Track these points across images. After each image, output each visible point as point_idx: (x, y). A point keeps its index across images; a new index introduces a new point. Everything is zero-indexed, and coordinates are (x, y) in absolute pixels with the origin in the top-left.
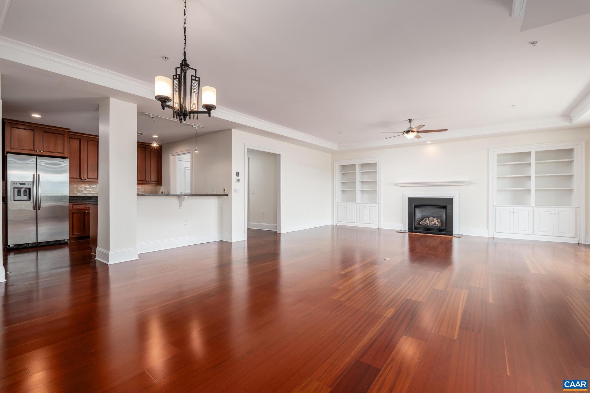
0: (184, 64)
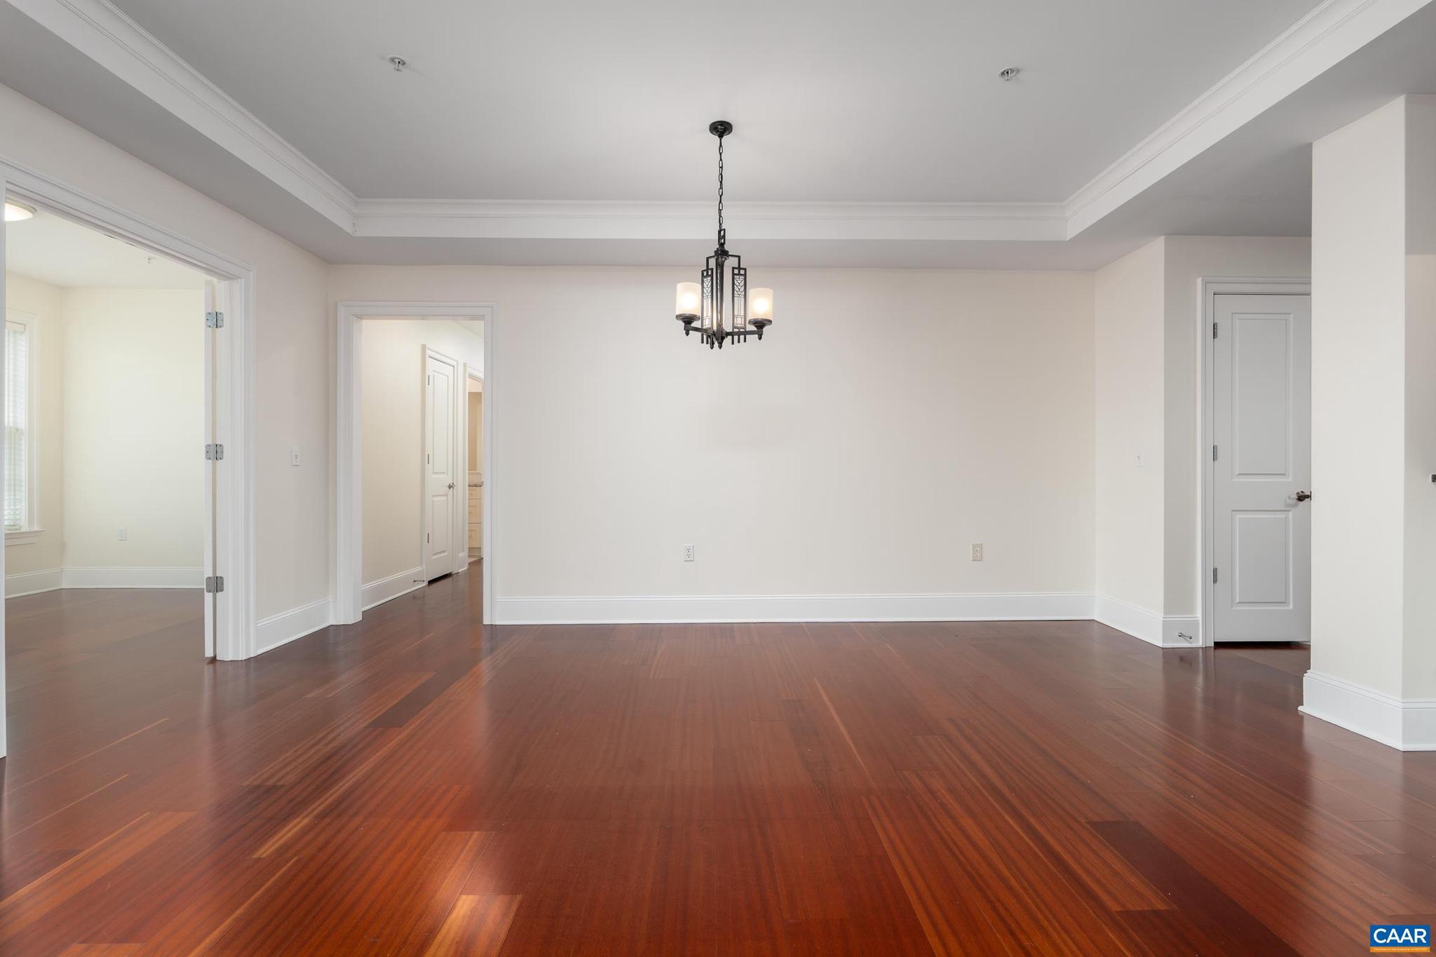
0: (722, 253)
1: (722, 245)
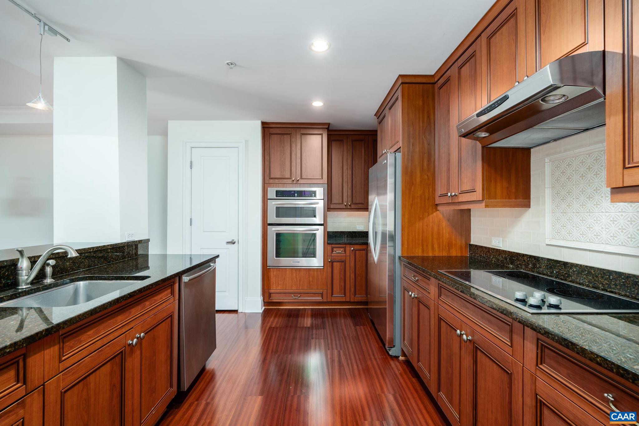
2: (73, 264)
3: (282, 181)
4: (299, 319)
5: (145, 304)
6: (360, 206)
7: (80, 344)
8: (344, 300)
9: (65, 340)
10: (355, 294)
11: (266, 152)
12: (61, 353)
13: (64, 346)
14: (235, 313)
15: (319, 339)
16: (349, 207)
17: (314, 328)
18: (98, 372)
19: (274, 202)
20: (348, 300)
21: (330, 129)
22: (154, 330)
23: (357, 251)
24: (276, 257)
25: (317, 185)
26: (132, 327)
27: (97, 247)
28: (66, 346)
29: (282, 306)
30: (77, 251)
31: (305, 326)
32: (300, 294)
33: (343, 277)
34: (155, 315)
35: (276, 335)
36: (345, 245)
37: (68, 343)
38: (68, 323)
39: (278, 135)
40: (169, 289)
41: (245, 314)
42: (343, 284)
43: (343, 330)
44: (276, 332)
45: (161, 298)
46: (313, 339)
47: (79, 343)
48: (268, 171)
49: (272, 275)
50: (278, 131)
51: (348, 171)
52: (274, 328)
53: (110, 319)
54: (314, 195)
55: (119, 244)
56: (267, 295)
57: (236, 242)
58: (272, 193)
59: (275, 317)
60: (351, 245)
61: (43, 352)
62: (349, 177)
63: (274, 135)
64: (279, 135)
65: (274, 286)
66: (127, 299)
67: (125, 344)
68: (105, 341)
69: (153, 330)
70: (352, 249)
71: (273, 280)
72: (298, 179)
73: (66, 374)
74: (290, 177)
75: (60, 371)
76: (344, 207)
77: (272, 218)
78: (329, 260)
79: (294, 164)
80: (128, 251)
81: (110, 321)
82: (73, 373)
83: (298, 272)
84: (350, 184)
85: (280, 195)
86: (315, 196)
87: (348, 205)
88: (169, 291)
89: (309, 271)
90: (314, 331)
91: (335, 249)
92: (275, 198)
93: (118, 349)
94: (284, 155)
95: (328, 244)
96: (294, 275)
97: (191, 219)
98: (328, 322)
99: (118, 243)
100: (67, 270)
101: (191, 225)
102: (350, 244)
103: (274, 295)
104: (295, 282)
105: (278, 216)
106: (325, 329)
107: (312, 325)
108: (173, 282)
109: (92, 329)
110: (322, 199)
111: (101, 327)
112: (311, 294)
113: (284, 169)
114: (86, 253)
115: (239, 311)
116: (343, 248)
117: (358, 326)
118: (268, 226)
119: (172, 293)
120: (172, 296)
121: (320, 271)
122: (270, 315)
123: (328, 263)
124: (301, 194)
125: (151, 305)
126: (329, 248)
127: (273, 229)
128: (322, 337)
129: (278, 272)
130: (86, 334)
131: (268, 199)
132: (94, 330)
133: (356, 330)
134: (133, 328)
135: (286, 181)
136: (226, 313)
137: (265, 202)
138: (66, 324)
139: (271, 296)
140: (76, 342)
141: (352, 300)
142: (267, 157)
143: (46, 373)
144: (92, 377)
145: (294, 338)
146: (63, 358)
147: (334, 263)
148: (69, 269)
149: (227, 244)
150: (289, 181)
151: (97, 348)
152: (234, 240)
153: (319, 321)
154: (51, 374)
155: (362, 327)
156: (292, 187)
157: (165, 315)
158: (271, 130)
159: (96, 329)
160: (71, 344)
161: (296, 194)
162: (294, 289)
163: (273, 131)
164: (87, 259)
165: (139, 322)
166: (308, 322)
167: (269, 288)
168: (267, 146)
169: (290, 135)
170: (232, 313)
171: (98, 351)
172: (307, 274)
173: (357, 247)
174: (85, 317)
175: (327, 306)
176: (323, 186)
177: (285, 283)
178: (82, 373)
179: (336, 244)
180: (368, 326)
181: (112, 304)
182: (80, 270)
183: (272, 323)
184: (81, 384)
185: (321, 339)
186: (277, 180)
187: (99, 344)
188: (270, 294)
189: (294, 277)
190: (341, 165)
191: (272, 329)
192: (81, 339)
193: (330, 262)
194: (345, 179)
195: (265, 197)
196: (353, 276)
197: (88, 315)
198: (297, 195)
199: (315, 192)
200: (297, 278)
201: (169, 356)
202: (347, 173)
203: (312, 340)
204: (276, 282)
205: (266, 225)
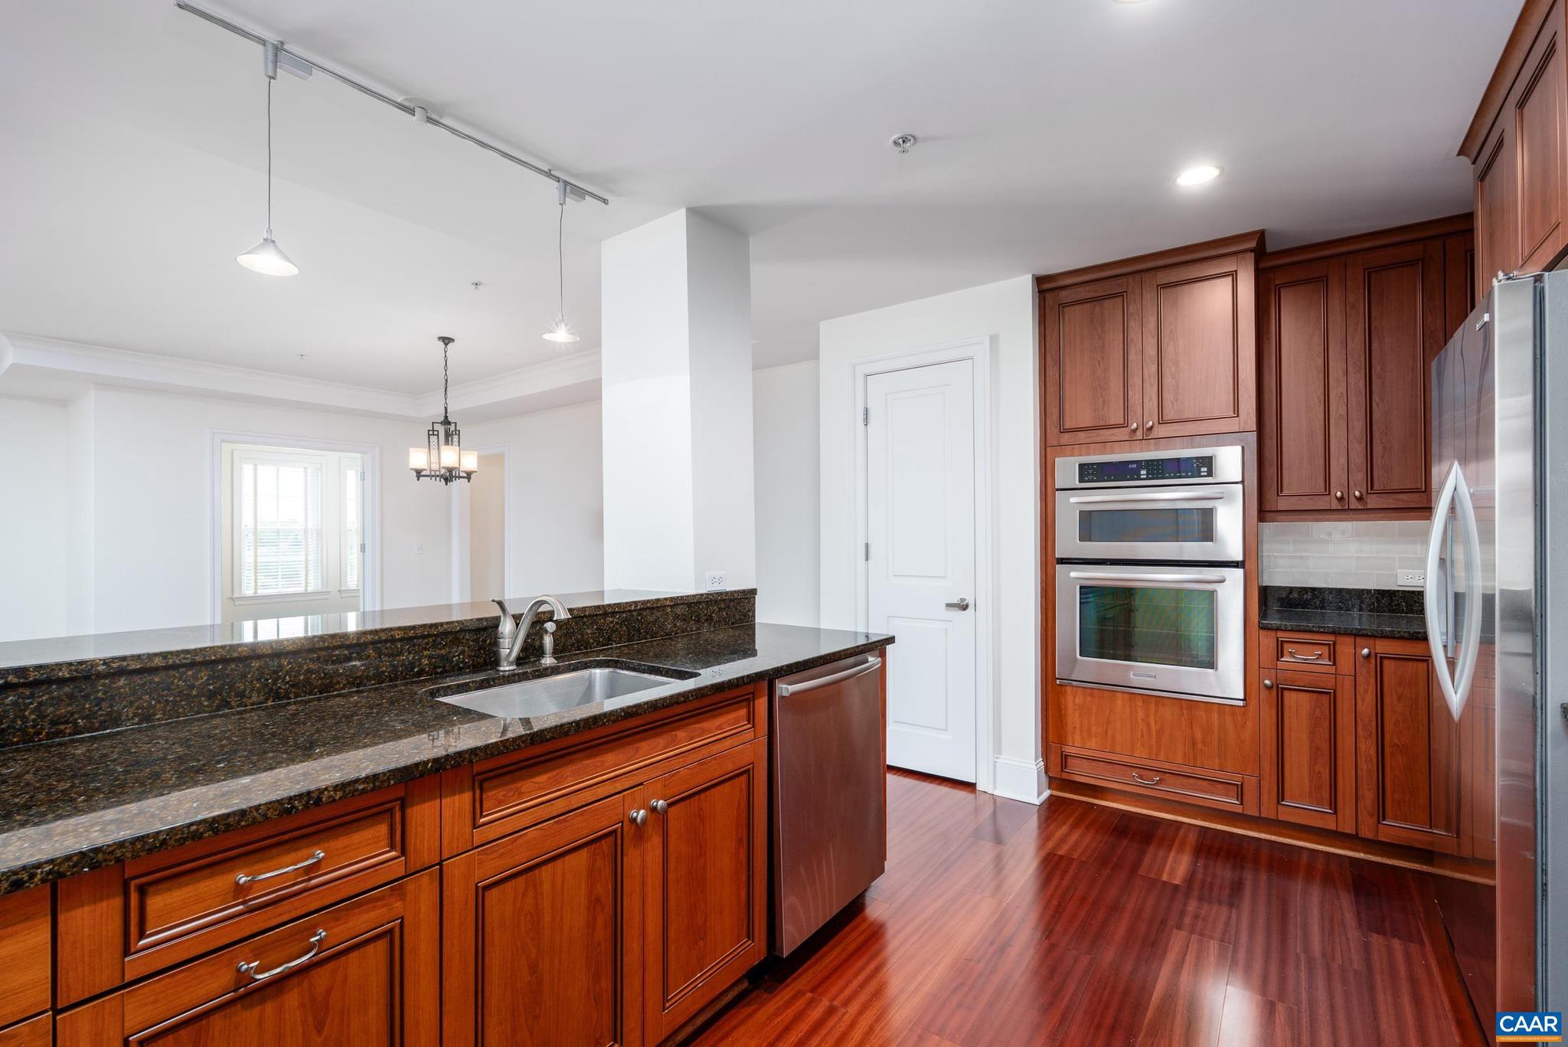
1: (446, 417)
2: (599, 633)
3: (1098, 435)
4: (1151, 849)
5: (676, 735)
6: (1405, 500)
7: (519, 798)
8: (1332, 826)
9: (485, 785)
10: (1381, 814)
11: (1049, 360)
12: (477, 809)
13: (484, 796)
14: (969, 789)
15: (1201, 934)
16: (1354, 504)
17: (1196, 893)
18: (559, 862)
19: (1075, 499)
20: (1349, 829)
21: (1270, 248)
22: (702, 798)
23: (1386, 663)
24: (1080, 655)
25: (1222, 438)
26: (640, 782)
27: (644, 602)
28: (489, 797)
29: (1102, 799)
30: (571, 610)
31: (1165, 878)
32: (1162, 774)
33: (1325, 747)
34: (701, 763)
35: (1062, 879)
36: (1332, 638)
37: (494, 792)
38: (481, 754)
39: (1085, 305)
40: (741, 708)
41: (995, 801)
42: (1328, 769)
43: (1306, 933)
44: (1065, 872)
45: (719, 728)
46: (1179, 928)
47: (516, 796)
48: (1055, 411)
49: (1070, 705)
50: (1083, 293)
51: (1352, 380)
52: (1062, 857)
53: (589, 757)
54: (1205, 469)
55: (688, 596)
56: (1055, 759)
57: (970, 606)
58: (1067, 469)
59: (1075, 826)
60: (1358, 640)
61: (438, 801)
62: (1353, 399)
63: (1072, 308)
64: (1088, 305)
65: (1077, 737)
66: (619, 721)
67: (622, 815)
68: (575, 801)
69: (697, 797)
70: (1365, 651)
71: (1073, 718)
72: (1151, 423)
73: (487, 854)
74: (1122, 422)
75: (475, 846)
76: (1335, 505)
77: (1068, 542)
78: (1267, 682)
79: (1135, 380)
80: (709, 614)
81: (587, 762)
82: (502, 854)
83: (1153, 708)
84: (1358, 426)
85: (1090, 477)
86: (1210, 474)
87: (1352, 499)
88: (743, 712)
89: (1189, 707)
90: (1192, 905)
91: (1288, 648)
92: (1078, 484)
93: (605, 823)
94: (1103, 358)
95: (1262, 627)
96: (1141, 715)
97: (867, 545)
98: (1257, 885)
99: (686, 594)
100: (588, 643)
101: (867, 559)
102: (1356, 635)
103: (1076, 761)
104: (1142, 736)
105: (1086, 535)
106: (1234, 910)
107: (1190, 879)
108: (753, 693)
109: (546, 772)
110: (1237, 483)
111: (567, 771)
112: (1200, 782)
113: (1104, 401)
114: (623, 612)
115: (979, 787)
116: (1327, 647)
117: (1378, 933)
118: (1057, 566)
119: (751, 718)
120: (750, 726)
121: (1233, 714)
122: (1061, 817)
123: (1264, 693)
124: (1160, 470)
125: (692, 739)
126: (1268, 641)
127: (1073, 574)
128: (1218, 934)
129: (1089, 698)
130: (532, 780)
131: (1058, 490)
132: (550, 775)
133: (1366, 948)
134: (641, 784)
135: (1113, 435)
136: (946, 786)
137: (1049, 498)
138: (476, 755)
139: (1068, 764)
140: (512, 794)
141: (1366, 833)
142: (1052, 372)
143: (445, 842)
144: (546, 872)
145: (1115, 909)
146: (482, 820)
147: (1286, 693)
148: (591, 641)
149: (947, 610)
150: (1121, 434)
151: (555, 813)
152: (965, 600)
153: (1224, 873)
154: (455, 846)
155: (1397, 944)
156: (1131, 452)
157: (730, 767)
158: (1064, 293)
159: (555, 773)
160: (500, 797)
161: (1143, 472)
162: (1140, 756)
163: (1065, 296)
164: (625, 625)
165: (658, 774)
166: (1177, 866)
167: (1061, 740)
168: (1051, 343)
169: (1121, 299)
170: (961, 790)
171: (557, 819)
172: (1183, 715)
173: (1383, 647)
174: (518, 745)
175: (1261, 832)
176: (1241, 440)
177: (1110, 733)
178: (521, 857)
179: (1292, 630)
180: (1427, 944)
181: (581, 726)
182: (612, 644)
183: (1062, 840)
184: (521, 879)
185: (1212, 938)
186: (1081, 435)
187: (560, 806)
188: (1064, 759)
189: (1139, 719)
190: (1320, 362)
191: (1056, 858)
192: (521, 786)
193: (1269, 688)
194: (1337, 409)
195: (1049, 483)
196: (1368, 748)
197: (523, 742)
198: (1147, 474)
199: (1208, 462)
200: (1148, 725)
201: (744, 863)
202: (1346, 386)
203: (1175, 931)
204: (1082, 726)
205: (1050, 561)
